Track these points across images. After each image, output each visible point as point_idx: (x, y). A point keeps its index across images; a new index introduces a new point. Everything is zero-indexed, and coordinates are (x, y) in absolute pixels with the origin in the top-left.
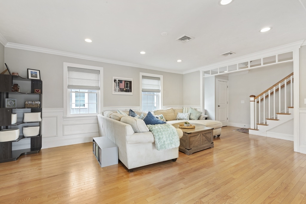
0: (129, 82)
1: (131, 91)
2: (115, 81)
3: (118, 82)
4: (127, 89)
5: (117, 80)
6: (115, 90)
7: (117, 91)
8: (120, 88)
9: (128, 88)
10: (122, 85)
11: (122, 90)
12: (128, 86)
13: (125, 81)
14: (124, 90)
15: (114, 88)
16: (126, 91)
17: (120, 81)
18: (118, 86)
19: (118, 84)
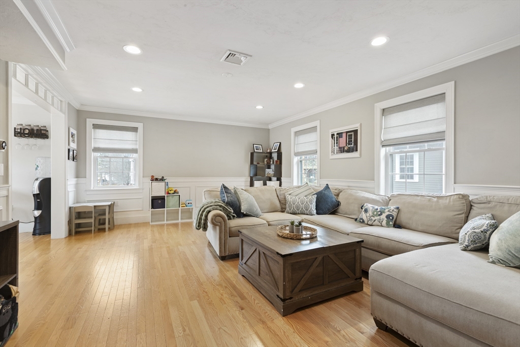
0: (353, 133)
1: (357, 150)
2: (332, 137)
3: (337, 137)
4: (349, 146)
5: (335, 134)
6: (333, 152)
7: (336, 153)
8: (340, 148)
9: (352, 144)
10: (343, 141)
11: (342, 150)
12: (352, 141)
13: (347, 132)
14: (346, 149)
15: (332, 147)
16: (350, 150)
17: (340, 135)
18: (337, 143)
19: (337, 141)
